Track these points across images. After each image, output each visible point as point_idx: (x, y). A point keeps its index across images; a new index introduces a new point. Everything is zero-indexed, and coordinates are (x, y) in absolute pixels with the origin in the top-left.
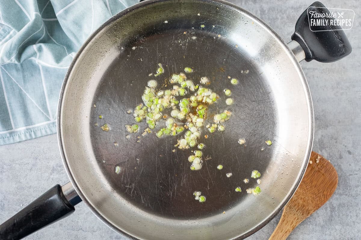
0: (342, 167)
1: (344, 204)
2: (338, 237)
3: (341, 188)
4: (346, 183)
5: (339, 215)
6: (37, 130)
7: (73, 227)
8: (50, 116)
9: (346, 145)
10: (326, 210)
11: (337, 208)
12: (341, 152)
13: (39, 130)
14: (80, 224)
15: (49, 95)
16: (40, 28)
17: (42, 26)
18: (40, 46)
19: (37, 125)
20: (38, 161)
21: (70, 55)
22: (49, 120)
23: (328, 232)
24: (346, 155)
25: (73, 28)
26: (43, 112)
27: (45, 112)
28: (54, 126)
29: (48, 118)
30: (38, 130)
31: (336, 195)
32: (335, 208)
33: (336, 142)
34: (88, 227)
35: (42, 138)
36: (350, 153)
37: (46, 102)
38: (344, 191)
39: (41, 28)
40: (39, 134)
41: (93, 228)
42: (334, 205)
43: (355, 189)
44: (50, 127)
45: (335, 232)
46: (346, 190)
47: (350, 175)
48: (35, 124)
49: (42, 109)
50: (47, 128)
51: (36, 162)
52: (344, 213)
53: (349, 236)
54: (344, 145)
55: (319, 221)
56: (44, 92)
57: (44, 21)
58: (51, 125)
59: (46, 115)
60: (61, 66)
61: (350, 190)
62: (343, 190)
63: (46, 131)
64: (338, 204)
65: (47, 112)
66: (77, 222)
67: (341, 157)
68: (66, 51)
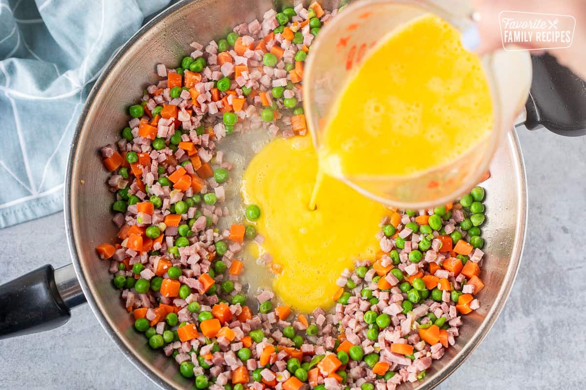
0: (555, 255)
1: (562, 322)
2: (555, 381)
3: (555, 293)
4: (563, 284)
5: (555, 342)
6: (9, 214)
7: (76, 383)
8: (30, 187)
9: (557, 216)
10: (531, 334)
11: (549, 330)
12: (550, 230)
13: (13, 213)
14: (89, 377)
15: (28, 152)
16: (10, 33)
17: (14, 29)
18: (12, 64)
19: (8, 205)
20: (11, 267)
21: (64, 75)
22: (29, 194)
23: (537, 373)
24: (559, 235)
25: (67, 30)
26: (20, 181)
27: (22, 180)
28: (39, 205)
29: (27, 191)
30: (11, 212)
31: (547, 306)
32: (546, 329)
33: (540, 213)
34: (103, 383)
35: (17, 226)
36: (565, 230)
37: (23, 163)
38: (560, 299)
39: (12, 33)
40: (12, 220)
41: (113, 383)
42: (546, 324)
43: (580, 295)
44: (32, 207)
45: (550, 371)
46: (563, 296)
47: (569, 269)
48: (4, 203)
49: (17, 175)
50: (26, 209)
51: (8, 270)
52: (563, 337)
53: (576, 379)
54: (554, 218)
55: (520, 353)
56: (19, 145)
57: (18, 23)
58: (34, 203)
59: (24, 185)
60: (49, 96)
61: (571, 295)
62: (559, 296)
63: (25, 215)
64: (552, 322)
65: (26, 180)
66: (85, 374)
67: (550, 239)
68: (57, 70)
